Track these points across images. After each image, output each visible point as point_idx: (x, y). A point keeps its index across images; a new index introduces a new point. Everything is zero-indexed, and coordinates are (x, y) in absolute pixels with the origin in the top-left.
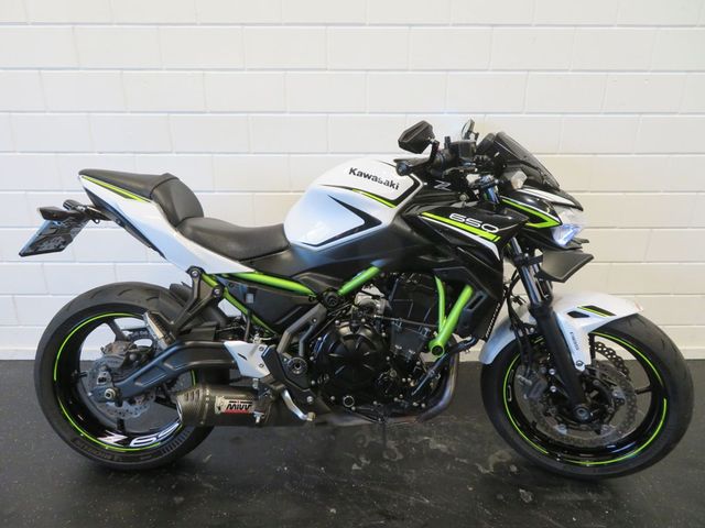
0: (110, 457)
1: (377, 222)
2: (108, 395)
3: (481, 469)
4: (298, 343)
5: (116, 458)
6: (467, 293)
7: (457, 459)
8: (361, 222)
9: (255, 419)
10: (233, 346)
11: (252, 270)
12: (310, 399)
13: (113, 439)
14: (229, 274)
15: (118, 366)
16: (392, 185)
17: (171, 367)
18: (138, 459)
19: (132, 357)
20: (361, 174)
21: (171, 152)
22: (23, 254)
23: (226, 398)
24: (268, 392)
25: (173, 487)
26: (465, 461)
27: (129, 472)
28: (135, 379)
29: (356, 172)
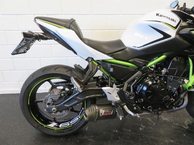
0: (52, 132)
1: (170, 36)
2: (54, 110)
3: (184, 127)
4: (130, 86)
5: (55, 132)
7: (174, 124)
8: (162, 36)
9: (120, 119)
10: (105, 89)
11: (112, 58)
12: (135, 108)
13: (52, 125)
14: (102, 60)
15: (57, 99)
16: (174, 21)
17: (80, 98)
18: (63, 132)
19: (62, 95)
20: (161, 16)
21: (62, 14)
22: (13, 54)
23: (103, 110)
24: (120, 107)
25: (78, 141)
26: (177, 124)
27: (60, 137)
28: (65, 104)
29: (159, 15)
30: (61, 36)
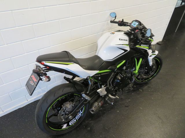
1: (127, 51)
3: (131, 89)
4: (110, 83)
6: (141, 60)
8: (124, 51)
10: (99, 91)
13: (65, 126)
16: (127, 40)
19: (73, 106)
20: (122, 40)
23: (100, 103)
25: (84, 127)
28: (76, 110)
30: (71, 70)
